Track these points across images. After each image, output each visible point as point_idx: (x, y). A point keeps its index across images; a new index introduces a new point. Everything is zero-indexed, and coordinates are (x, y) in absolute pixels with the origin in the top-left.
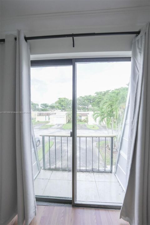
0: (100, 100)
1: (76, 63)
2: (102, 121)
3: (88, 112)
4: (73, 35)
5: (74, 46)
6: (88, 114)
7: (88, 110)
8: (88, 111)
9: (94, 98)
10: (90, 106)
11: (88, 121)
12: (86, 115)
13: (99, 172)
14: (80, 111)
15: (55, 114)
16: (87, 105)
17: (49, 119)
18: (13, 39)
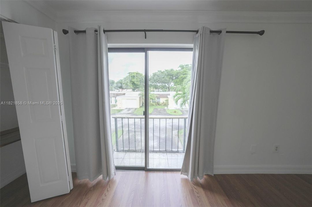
0: (184, 76)
1: (148, 51)
2: (185, 104)
3: (168, 93)
4: (145, 31)
5: (146, 38)
6: (169, 95)
7: (169, 89)
8: (169, 91)
9: (178, 73)
10: (172, 84)
11: (168, 104)
12: (166, 96)
13: (172, 152)
14: (158, 91)
15: (124, 94)
16: (168, 83)
17: (116, 101)
18: (93, 31)
